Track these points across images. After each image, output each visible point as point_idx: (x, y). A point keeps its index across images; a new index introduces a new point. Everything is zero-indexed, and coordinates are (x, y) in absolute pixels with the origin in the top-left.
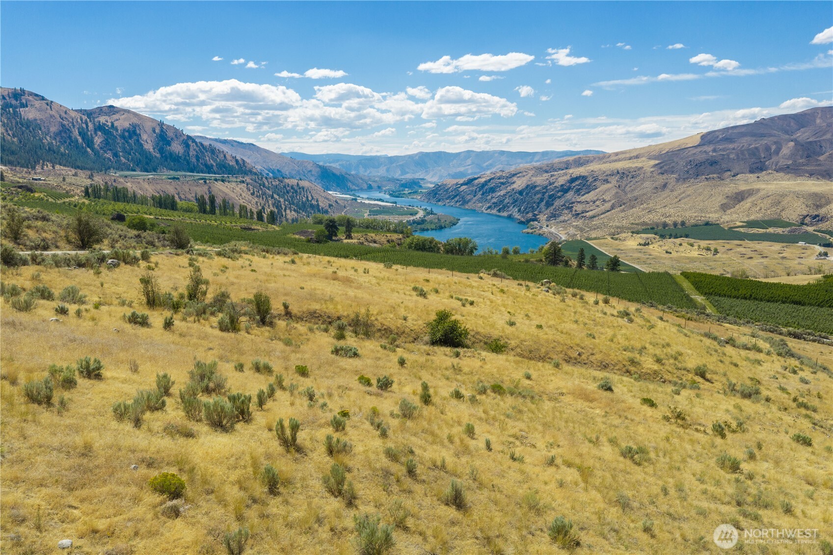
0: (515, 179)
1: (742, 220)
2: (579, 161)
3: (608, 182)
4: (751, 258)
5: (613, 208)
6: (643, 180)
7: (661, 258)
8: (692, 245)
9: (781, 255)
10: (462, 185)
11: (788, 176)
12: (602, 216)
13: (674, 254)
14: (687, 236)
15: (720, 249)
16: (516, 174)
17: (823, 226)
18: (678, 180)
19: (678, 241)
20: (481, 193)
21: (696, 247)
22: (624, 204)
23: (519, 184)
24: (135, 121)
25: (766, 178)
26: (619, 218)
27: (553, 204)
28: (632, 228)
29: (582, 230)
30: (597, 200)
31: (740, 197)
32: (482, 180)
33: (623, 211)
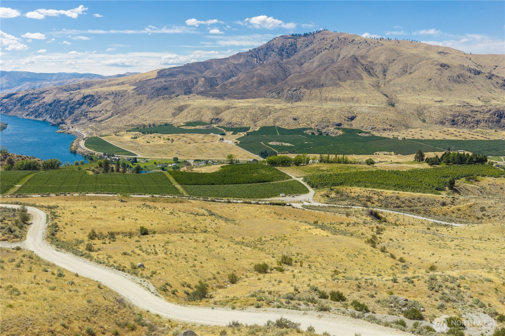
0: (44, 95)
1: (184, 122)
2: (87, 84)
3: (107, 99)
4: (190, 143)
5: (112, 115)
6: (128, 98)
7: (145, 146)
8: (160, 138)
9: (203, 141)
10: (3, 98)
11: (203, 97)
12: (107, 120)
13: (151, 143)
14: (157, 132)
15: (175, 139)
16: (44, 92)
17: (220, 124)
18: (148, 98)
19: (153, 135)
20: (20, 104)
21: (162, 139)
22: (119, 112)
23: (48, 99)
25: (193, 98)
26: (117, 122)
27: (73, 113)
28: (126, 128)
29: (96, 130)
30: (102, 110)
31: (181, 109)
32: (20, 95)
33: (119, 117)
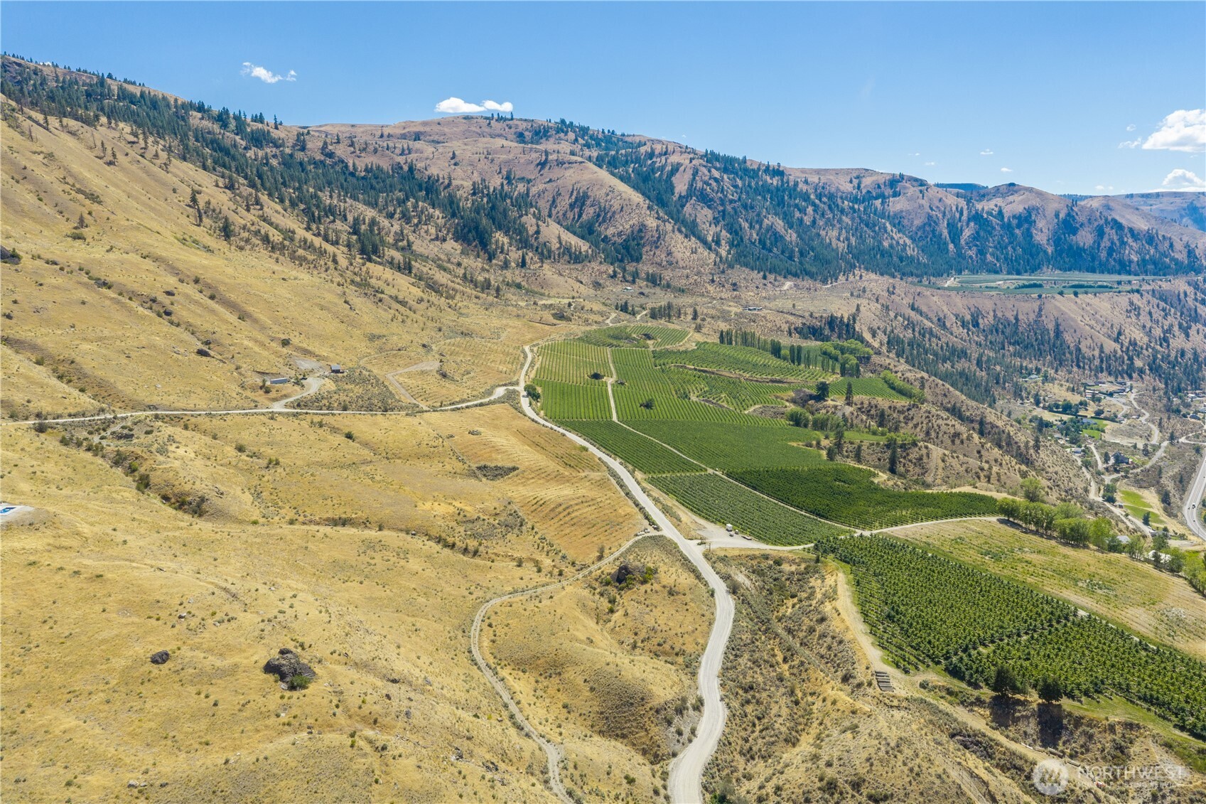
24: (1036, 202)
